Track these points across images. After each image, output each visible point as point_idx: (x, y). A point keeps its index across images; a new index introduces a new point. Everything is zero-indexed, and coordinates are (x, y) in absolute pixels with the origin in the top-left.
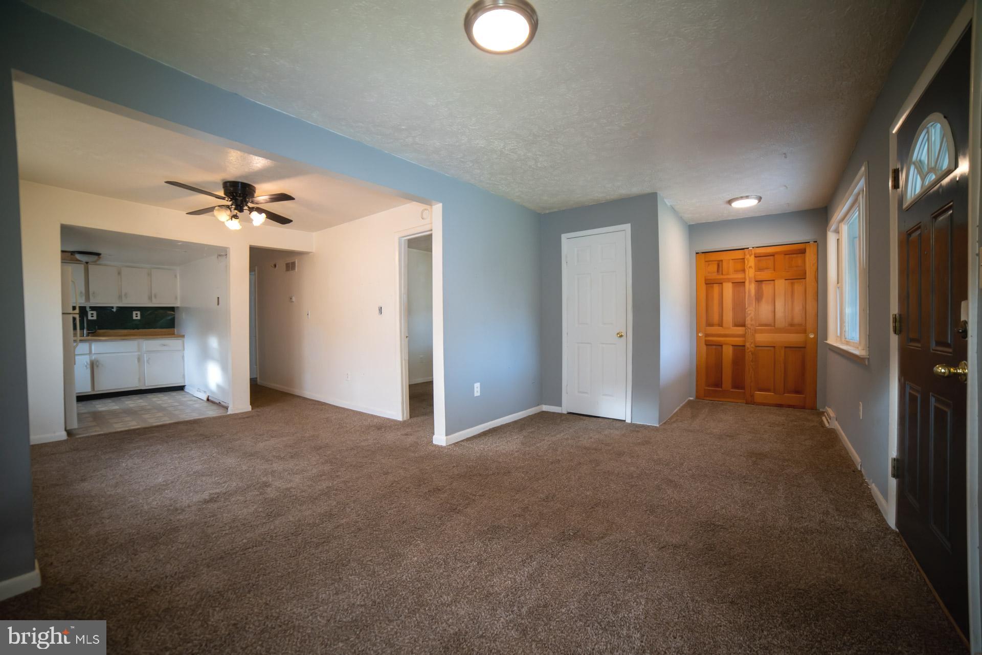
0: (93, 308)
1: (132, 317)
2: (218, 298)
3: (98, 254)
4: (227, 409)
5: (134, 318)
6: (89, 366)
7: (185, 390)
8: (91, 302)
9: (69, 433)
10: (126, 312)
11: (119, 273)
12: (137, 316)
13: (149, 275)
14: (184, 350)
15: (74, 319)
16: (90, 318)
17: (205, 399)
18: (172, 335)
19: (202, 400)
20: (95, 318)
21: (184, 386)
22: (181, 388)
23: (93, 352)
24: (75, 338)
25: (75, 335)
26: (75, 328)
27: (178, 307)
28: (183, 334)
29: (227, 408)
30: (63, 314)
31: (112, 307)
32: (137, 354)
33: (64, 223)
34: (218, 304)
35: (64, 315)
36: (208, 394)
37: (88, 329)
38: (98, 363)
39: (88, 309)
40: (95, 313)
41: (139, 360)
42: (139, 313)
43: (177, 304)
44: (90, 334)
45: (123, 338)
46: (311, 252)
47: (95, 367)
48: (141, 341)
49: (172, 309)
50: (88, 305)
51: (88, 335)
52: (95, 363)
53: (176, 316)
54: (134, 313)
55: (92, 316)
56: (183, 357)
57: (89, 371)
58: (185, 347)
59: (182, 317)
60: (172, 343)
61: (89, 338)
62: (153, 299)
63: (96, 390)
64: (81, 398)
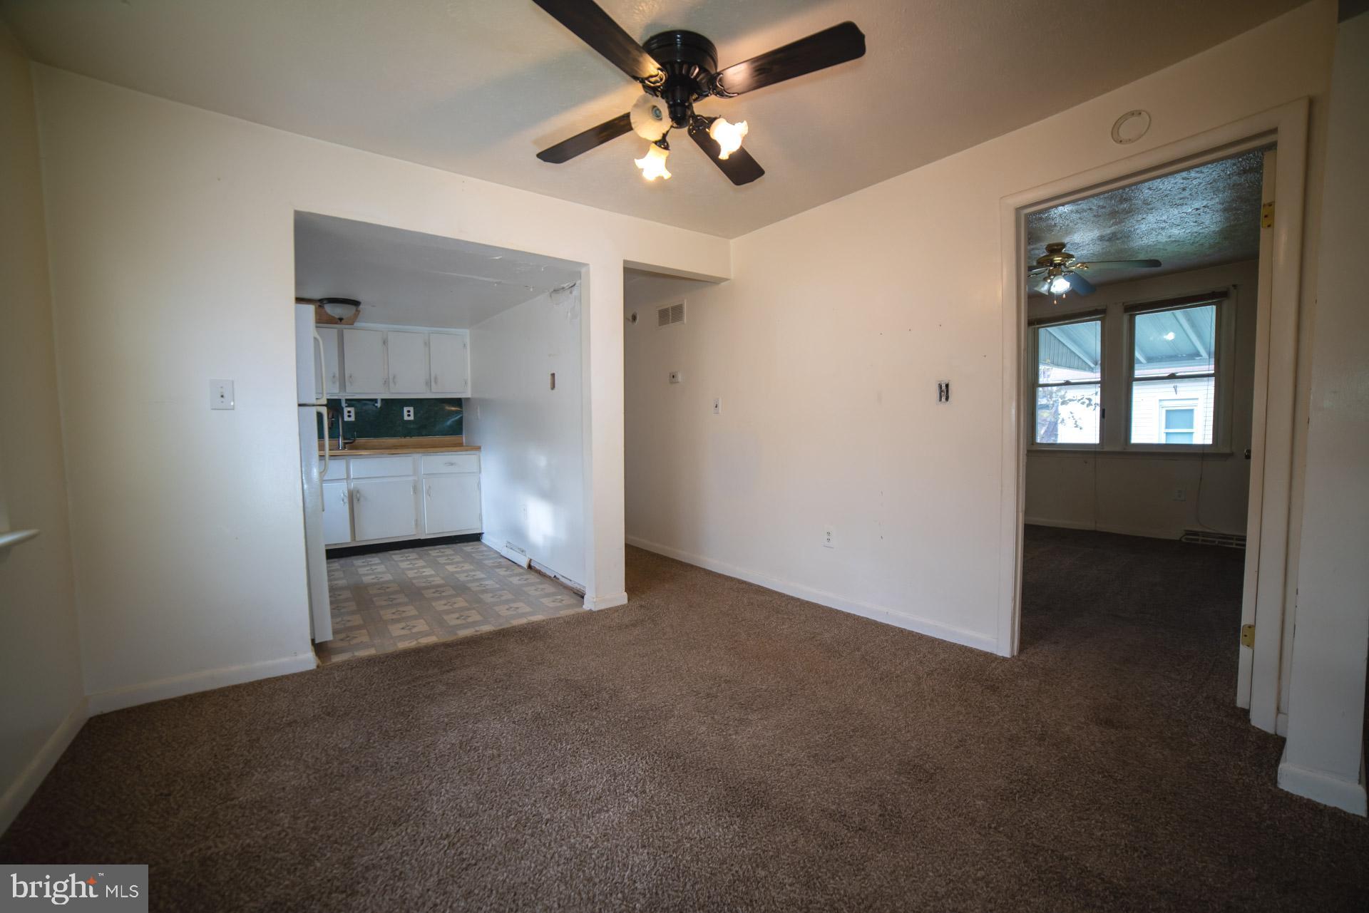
0: (350, 402)
1: (403, 417)
2: (553, 375)
3: (356, 303)
4: (583, 597)
5: (406, 418)
6: (346, 500)
7: (482, 541)
8: (347, 391)
9: (320, 649)
10: (393, 405)
11: (385, 342)
12: (409, 414)
13: (427, 344)
14: (480, 472)
15: (320, 415)
16: (346, 419)
17: (525, 564)
18: (459, 446)
19: (519, 566)
20: (353, 419)
21: (481, 534)
22: (476, 537)
23: (352, 477)
24: (322, 453)
25: (321, 447)
26: (321, 436)
27: (468, 399)
28: (479, 445)
29: (581, 596)
30: (300, 405)
31: (375, 401)
32: (411, 478)
33: (299, 209)
34: (553, 387)
35: (300, 407)
36: (529, 556)
37: (344, 439)
38: (358, 495)
39: (344, 404)
40: (352, 409)
41: (415, 489)
42: (411, 409)
43: (466, 393)
44: (346, 446)
45: (393, 451)
46: (726, 280)
47: (355, 501)
48: (417, 457)
49: (458, 402)
50: (343, 396)
51: (344, 448)
52: (354, 494)
53: (465, 415)
54: (406, 409)
55: (349, 415)
56: (479, 484)
57: (346, 508)
58: (482, 466)
59: (474, 417)
60: (462, 460)
61: (347, 451)
62: (433, 383)
63: (357, 539)
64: (334, 554)
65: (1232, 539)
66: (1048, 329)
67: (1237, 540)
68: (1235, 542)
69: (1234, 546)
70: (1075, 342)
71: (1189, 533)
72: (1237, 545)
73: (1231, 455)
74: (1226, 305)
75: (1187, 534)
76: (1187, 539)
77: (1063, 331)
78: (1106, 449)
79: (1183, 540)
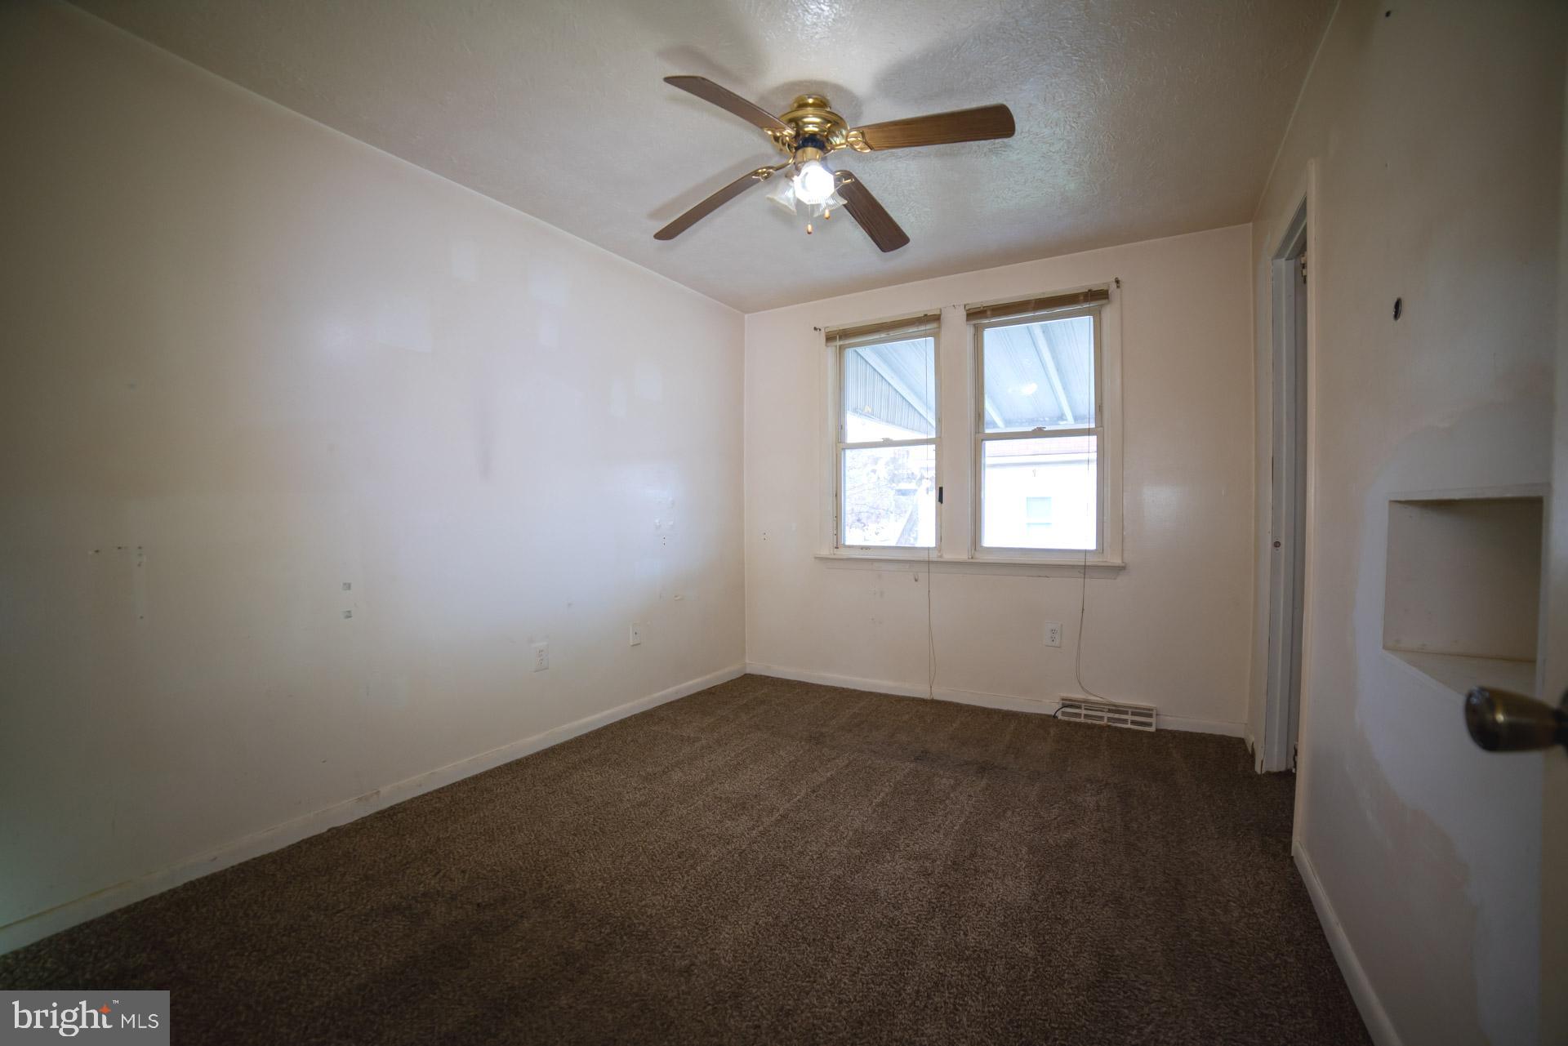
65: (1126, 713)
66: (860, 350)
67: (1133, 714)
68: (1129, 717)
69: (1129, 726)
70: (896, 371)
71: (1068, 703)
72: (1133, 722)
73: (1120, 569)
74: (1110, 313)
75: (1065, 706)
76: (1064, 714)
77: (880, 355)
78: (948, 557)
79: (1060, 716)
